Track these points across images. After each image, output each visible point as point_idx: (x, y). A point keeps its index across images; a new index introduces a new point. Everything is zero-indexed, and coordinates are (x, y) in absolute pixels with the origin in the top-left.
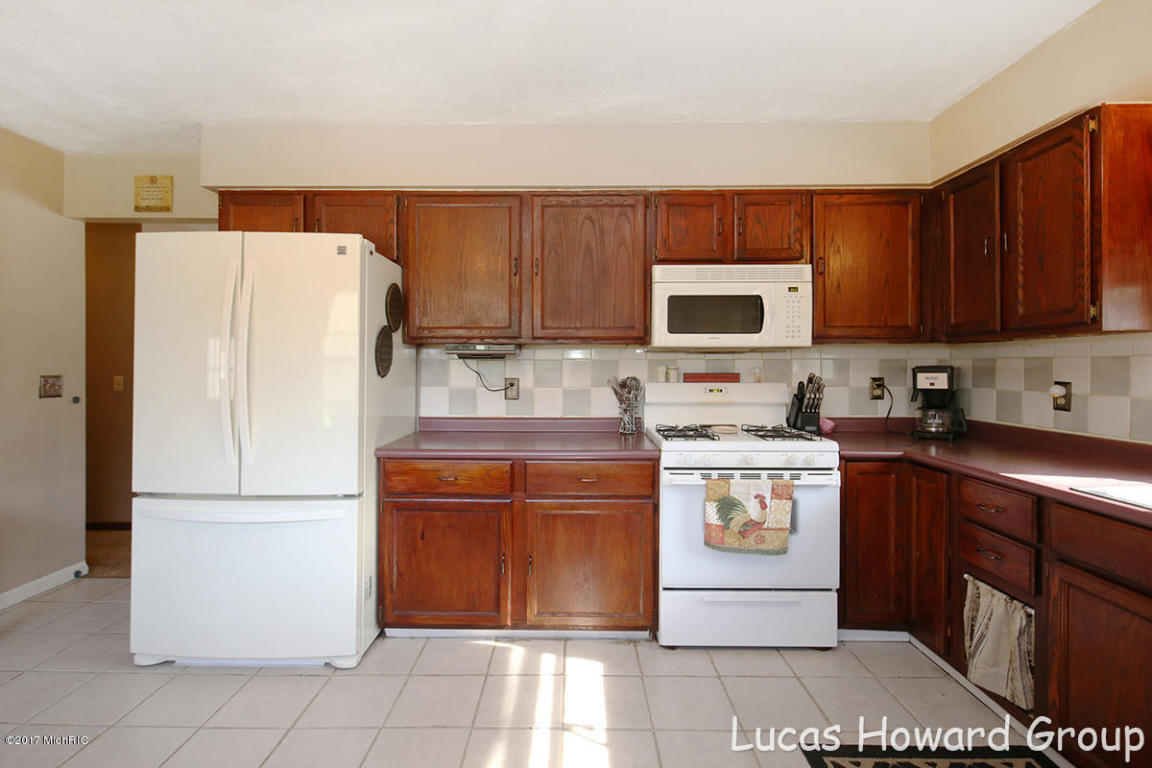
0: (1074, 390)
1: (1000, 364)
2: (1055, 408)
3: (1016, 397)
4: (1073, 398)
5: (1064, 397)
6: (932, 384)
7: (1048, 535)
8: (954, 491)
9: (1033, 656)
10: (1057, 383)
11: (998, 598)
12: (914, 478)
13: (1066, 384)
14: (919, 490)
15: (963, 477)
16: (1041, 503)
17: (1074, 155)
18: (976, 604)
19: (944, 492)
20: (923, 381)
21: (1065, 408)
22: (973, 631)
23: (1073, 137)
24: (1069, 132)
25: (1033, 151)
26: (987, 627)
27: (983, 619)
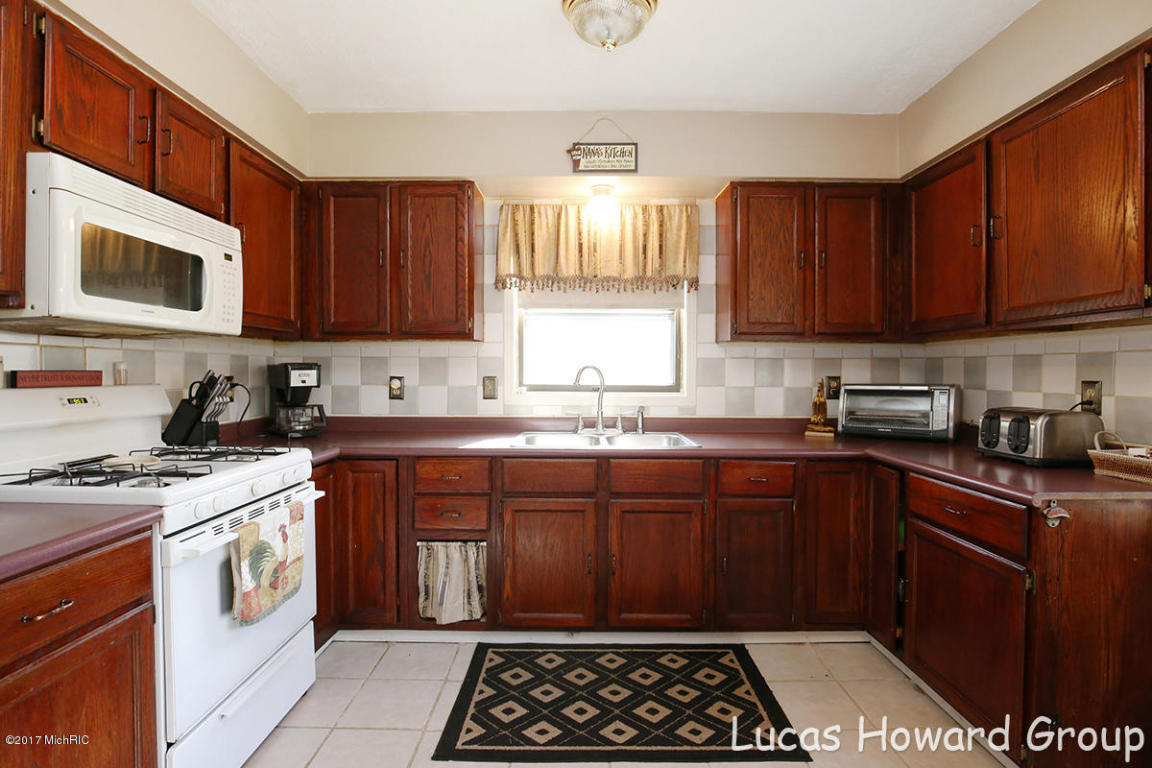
0: (406, 382)
1: (334, 361)
2: (390, 398)
3: (354, 392)
4: (406, 389)
5: (399, 388)
6: (304, 382)
7: (499, 483)
8: (403, 473)
9: (484, 577)
10: (392, 378)
11: (454, 547)
12: (350, 474)
13: (400, 378)
14: (356, 483)
15: (420, 458)
16: (494, 460)
17: (457, 209)
18: (427, 563)
19: (394, 477)
20: (296, 379)
21: (400, 397)
22: (427, 587)
23: (457, 194)
24: (454, 190)
25: (422, 191)
26: (446, 575)
27: (442, 570)
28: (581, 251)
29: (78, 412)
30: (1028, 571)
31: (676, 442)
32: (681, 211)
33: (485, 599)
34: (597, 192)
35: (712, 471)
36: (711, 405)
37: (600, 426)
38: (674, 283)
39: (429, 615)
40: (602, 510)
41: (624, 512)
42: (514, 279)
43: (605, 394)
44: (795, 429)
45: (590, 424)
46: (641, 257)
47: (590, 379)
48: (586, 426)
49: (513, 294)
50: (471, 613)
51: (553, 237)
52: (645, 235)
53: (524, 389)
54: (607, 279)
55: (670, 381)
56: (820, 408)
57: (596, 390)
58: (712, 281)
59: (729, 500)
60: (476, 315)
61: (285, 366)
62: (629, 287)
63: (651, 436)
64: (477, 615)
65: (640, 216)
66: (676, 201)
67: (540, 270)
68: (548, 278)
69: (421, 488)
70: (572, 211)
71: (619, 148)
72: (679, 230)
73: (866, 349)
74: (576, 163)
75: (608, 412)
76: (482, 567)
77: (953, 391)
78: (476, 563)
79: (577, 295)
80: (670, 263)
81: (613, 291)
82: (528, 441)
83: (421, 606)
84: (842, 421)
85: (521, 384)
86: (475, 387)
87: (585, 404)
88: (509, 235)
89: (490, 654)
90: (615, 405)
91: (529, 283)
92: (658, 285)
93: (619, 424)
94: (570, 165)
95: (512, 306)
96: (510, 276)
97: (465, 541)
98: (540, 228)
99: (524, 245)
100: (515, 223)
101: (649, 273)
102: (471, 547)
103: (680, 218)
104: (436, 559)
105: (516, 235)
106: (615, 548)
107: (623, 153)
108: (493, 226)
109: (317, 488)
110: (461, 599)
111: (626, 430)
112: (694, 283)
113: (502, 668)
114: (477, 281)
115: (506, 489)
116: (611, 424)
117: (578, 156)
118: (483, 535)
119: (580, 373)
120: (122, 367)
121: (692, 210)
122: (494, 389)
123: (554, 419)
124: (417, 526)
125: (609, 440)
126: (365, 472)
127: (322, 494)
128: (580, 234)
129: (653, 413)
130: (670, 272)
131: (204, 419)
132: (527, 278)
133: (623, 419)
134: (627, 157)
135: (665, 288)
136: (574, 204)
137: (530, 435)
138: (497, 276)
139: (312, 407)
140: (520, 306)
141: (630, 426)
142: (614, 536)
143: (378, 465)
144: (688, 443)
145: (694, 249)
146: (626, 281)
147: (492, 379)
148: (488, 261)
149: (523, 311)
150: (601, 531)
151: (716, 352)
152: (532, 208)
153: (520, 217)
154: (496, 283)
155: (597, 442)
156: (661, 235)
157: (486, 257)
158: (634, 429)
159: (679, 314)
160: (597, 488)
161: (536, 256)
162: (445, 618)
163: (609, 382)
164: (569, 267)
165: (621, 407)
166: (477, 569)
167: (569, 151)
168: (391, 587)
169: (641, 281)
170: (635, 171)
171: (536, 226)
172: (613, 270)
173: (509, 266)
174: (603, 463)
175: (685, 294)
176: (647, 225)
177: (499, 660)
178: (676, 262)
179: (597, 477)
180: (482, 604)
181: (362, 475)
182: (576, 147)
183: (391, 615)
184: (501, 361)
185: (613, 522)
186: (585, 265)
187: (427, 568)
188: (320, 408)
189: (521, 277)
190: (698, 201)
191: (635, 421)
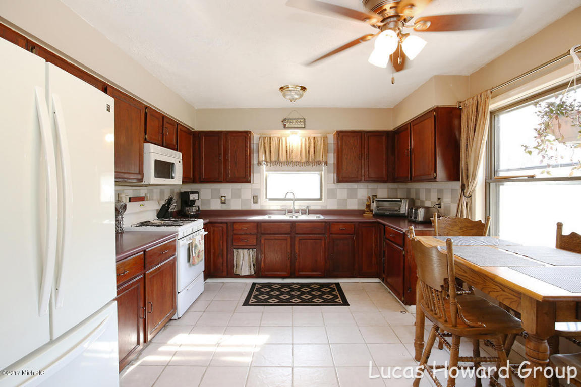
0: (227, 197)
1: (203, 191)
2: (221, 203)
3: (209, 201)
4: (226, 200)
5: (224, 200)
6: (194, 198)
7: (260, 230)
8: (229, 228)
9: (255, 261)
10: (222, 196)
11: (245, 251)
12: (212, 228)
13: (224, 196)
14: (214, 231)
15: (234, 223)
16: (258, 223)
17: (245, 140)
18: (237, 256)
19: (226, 229)
20: (192, 197)
21: (224, 203)
22: (236, 264)
23: (245, 136)
24: (244, 134)
25: (234, 134)
26: (243, 260)
27: (242, 258)
28: (287, 152)
29: (142, 208)
30: (404, 250)
31: (319, 217)
32: (321, 139)
33: (255, 268)
34: (292, 133)
35: (328, 226)
36: (332, 205)
37: (293, 212)
38: (319, 163)
39: (237, 273)
40: (293, 239)
41: (300, 239)
42: (264, 162)
43: (296, 202)
44: (360, 213)
45: (290, 212)
46: (308, 154)
47: (290, 196)
48: (289, 212)
49: (264, 167)
50: (251, 272)
51: (277, 148)
52: (309, 147)
53: (267, 200)
54: (296, 162)
55: (318, 197)
56: (368, 206)
57: (292, 200)
58: (332, 162)
59: (334, 236)
60: (252, 175)
61: (188, 192)
62: (303, 165)
63: (310, 215)
64: (253, 273)
65: (307, 140)
66: (320, 135)
67: (273, 159)
68: (276, 161)
69: (235, 232)
70: (284, 139)
71: (299, 120)
72: (321, 145)
73: (386, 185)
74: (285, 126)
75: (296, 208)
76: (254, 258)
77: (408, 200)
78: (253, 256)
79: (285, 167)
80: (318, 156)
81: (298, 166)
82: (269, 217)
83: (235, 270)
84: (374, 210)
85: (266, 198)
86: (250, 199)
87: (289, 205)
88: (262, 148)
89: (257, 285)
90: (298, 205)
91: (269, 164)
92: (314, 164)
93: (300, 212)
94: (283, 126)
95: (263, 171)
96: (263, 161)
97: (249, 249)
98: (273, 145)
99: (268, 151)
100: (264, 143)
101: (310, 160)
102: (251, 251)
103: (321, 141)
104: (240, 255)
105: (265, 147)
106: (297, 251)
107: (300, 122)
108: (256, 144)
109: (205, 231)
110: (248, 268)
111: (302, 214)
112: (326, 163)
113: (261, 288)
114: (252, 163)
115: (263, 232)
116: (297, 212)
117: (285, 123)
118: (254, 247)
119: (286, 195)
120: (148, 195)
121: (325, 138)
122: (257, 199)
123: (278, 210)
124: (234, 244)
125: (296, 217)
126: (217, 227)
127: (207, 233)
128: (287, 147)
129: (312, 208)
130: (318, 160)
131: (169, 210)
132: (269, 162)
133: (302, 210)
134: (302, 123)
135: (316, 165)
136: (284, 136)
137: (270, 215)
138: (258, 161)
139: (195, 206)
140: (266, 171)
141: (304, 212)
142: (297, 248)
143: (221, 225)
144: (322, 217)
145: (326, 151)
146: (302, 163)
147: (256, 196)
148: (255, 155)
149: (267, 172)
150: (292, 246)
151: (333, 186)
152: (270, 138)
153: (266, 141)
154: (258, 163)
155: (292, 217)
156: (314, 147)
157: (254, 154)
158: (305, 214)
159: (321, 173)
160: (291, 231)
161: (272, 154)
162: (243, 274)
163: (297, 197)
164: (283, 158)
165: (301, 206)
166: (253, 258)
167: (283, 122)
168: (225, 264)
169: (307, 163)
170: (305, 128)
171: (272, 144)
172: (298, 159)
173: (262, 158)
174: (293, 224)
175: (323, 167)
176: (309, 143)
177: (259, 286)
178: (320, 157)
179: (291, 228)
180: (254, 270)
181: (216, 228)
182: (284, 120)
183: (225, 273)
184: (259, 190)
185: (296, 243)
186: (288, 157)
187: (236, 258)
188: (198, 206)
189: (266, 162)
190: (328, 135)
191: (306, 210)
